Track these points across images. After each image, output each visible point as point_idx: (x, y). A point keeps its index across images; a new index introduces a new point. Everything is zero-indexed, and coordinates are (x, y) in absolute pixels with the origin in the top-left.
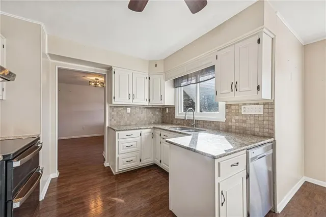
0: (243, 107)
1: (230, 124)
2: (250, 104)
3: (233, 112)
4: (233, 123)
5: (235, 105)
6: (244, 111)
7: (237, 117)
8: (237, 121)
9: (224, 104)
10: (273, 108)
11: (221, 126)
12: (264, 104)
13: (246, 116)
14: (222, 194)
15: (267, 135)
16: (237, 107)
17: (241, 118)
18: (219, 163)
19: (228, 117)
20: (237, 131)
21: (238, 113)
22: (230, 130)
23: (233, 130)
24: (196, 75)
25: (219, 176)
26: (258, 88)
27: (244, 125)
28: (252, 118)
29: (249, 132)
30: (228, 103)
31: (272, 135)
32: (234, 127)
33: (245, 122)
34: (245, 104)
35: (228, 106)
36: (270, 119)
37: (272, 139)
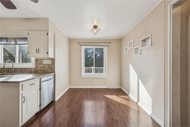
0: (43, 60)
1: (37, 69)
2: (46, 59)
3: (39, 63)
4: (39, 68)
5: (40, 59)
6: (44, 63)
7: (41, 65)
8: (41, 67)
9: (35, 58)
10: (54, 61)
11: (32, 70)
12: (52, 60)
13: (45, 64)
14: (24, 97)
15: (52, 72)
16: (41, 61)
17: (43, 65)
18: (22, 85)
19: (36, 65)
20: (41, 72)
21: (41, 64)
22: (37, 72)
23: (39, 72)
24: (15, 39)
25: (22, 90)
26: (47, 53)
27: (44, 69)
28: (47, 65)
29: (46, 72)
30: (37, 58)
31: (54, 72)
32: (39, 70)
33: (44, 67)
34: (44, 59)
35: (36, 60)
36: (54, 65)
37: (54, 73)
